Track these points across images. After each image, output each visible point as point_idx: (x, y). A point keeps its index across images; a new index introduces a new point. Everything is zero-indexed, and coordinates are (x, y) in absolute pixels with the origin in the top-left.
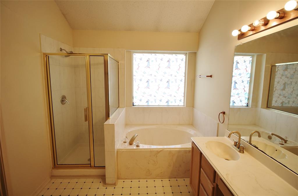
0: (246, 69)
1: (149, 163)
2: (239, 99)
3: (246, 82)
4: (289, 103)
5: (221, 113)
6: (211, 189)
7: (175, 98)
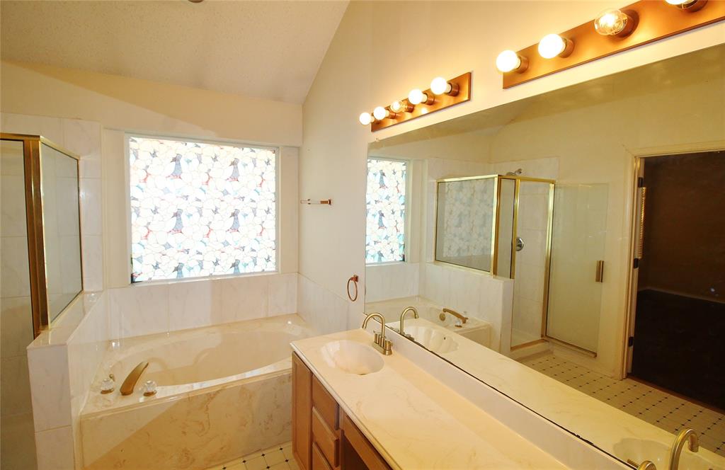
0: (397, 187)
1: (184, 433)
2: (389, 248)
3: (398, 213)
4: (468, 250)
5: (352, 279)
6: (333, 445)
7: (254, 254)
